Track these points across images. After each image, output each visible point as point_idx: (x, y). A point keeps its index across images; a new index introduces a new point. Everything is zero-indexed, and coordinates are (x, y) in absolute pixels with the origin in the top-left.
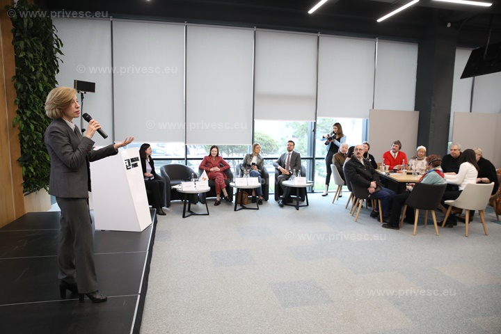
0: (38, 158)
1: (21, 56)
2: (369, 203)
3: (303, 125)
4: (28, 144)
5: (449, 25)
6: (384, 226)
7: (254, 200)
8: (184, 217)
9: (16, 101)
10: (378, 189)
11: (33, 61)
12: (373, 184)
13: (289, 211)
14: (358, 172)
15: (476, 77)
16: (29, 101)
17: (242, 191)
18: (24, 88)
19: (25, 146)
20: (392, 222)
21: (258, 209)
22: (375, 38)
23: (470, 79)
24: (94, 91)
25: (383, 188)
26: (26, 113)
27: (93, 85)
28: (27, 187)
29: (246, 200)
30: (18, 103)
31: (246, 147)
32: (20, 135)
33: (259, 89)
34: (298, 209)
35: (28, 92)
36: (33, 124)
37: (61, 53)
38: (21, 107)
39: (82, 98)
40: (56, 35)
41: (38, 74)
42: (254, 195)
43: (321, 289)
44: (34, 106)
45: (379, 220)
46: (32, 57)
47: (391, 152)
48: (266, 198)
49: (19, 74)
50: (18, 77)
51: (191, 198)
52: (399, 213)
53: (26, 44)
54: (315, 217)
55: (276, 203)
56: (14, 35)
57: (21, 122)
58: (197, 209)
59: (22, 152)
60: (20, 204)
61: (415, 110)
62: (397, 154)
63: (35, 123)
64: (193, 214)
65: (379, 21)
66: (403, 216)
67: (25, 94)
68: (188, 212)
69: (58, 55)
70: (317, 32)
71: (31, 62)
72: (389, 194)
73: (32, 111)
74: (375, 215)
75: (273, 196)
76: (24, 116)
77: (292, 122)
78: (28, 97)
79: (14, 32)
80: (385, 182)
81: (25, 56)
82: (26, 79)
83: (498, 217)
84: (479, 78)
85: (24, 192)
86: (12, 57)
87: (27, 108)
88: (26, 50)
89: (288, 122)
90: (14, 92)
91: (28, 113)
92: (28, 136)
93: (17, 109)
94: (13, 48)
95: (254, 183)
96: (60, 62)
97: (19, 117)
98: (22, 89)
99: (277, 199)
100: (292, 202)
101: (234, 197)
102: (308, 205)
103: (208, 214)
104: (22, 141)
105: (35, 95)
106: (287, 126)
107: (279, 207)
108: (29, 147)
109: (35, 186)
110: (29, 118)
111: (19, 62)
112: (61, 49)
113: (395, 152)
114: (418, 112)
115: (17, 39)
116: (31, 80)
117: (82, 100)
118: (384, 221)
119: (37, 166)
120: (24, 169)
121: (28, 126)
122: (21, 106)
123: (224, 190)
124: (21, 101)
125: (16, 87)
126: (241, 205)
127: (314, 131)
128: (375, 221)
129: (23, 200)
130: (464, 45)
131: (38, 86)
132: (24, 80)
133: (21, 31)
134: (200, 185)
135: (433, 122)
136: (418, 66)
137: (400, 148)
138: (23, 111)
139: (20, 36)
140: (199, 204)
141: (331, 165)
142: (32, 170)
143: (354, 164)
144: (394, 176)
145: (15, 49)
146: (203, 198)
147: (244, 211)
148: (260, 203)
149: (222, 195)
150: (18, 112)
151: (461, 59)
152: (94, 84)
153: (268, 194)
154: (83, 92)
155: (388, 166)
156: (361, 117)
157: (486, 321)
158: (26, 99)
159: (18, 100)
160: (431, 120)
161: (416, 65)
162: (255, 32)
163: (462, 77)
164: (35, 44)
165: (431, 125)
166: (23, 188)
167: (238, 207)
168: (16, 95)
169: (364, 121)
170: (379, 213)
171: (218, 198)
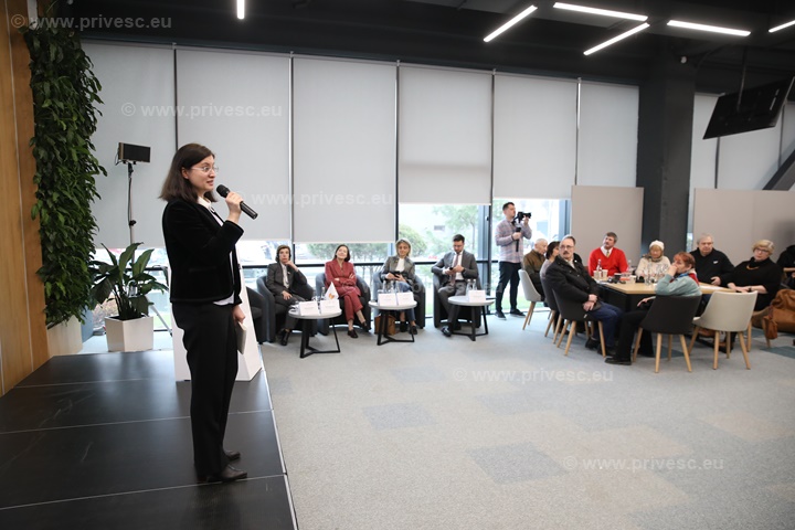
0: (69, 268)
1: (46, 105)
3: (460, 211)
4: (54, 245)
5: (684, 60)
6: (608, 361)
7: (403, 328)
8: (302, 356)
9: (35, 177)
10: (598, 306)
11: (63, 114)
13: (459, 343)
14: (570, 280)
15: (722, 138)
16: (56, 177)
17: (386, 315)
18: (50, 157)
19: (51, 249)
20: (620, 354)
21: (413, 341)
22: (576, 78)
23: (715, 140)
24: (148, 161)
25: (605, 304)
26: (52, 196)
27: (147, 150)
28: (51, 316)
29: (392, 329)
30: (38, 180)
31: (385, 245)
32: (43, 230)
33: (405, 156)
34: (474, 340)
35: (55, 162)
36: (62, 213)
37: (99, 101)
38: (42, 187)
39: (130, 171)
40: (91, 73)
41: (71, 135)
42: (403, 320)
43: (546, 456)
44: (62, 184)
45: (600, 352)
46: (62, 107)
47: (603, 248)
48: (421, 324)
49: (40, 134)
50: (38, 140)
51: (309, 327)
52: (631, 341)
53: (52, 87)
54: (504, 351)
55: (437, 332)
56: (33, 73)
57: (43, 211)
58: (319, 344)
59: (45, 259)
60: (41, 343)
61: (638, 185)
62: (610, 251)
63: (65, 211)
64: (314, 351)
65: (587, 53)
66: (636, 346)
67: (50, 165)
68: (306, 350)
69: (94, 103)
70: (491, 70)
71: (60, 116)
72: (614, 312)
73: (60, 193)
74: (593, 345)
75: (432, 320)
76: (48, 201)
77: (442, 205)
78: (55, 170)
79: (33, 66)
80: (606, 294)
81: (50, 106)
82: (52, 142)
83: (768, 342)
84: (728, 140)
85: (47, 323)
86: (29, 107)
87: (53, 188)
88: (52, 96)
89: (438, 206)
90: (32, 163)
91: (55, 196)
92: (55, 233)
93: (37, 190)
94: (31, 92)
95: (406, 300)
96: (97, 115)
97: (40, 203)
98: (46, 158)
99: (437, 325)
102: (487, 332)
103: (339, 351)
104: (45, 242)
105: (65, 168)
106: (436, 212)
107: (444, 337)
108: (56, 251)
109: (64, 313)
110: (56, 205)
111: (41, 115)
112: (99, 94)
113: (607, 248)
114: (642, 189)
115: (37, 79)
116: (59, 144)
117: (130, 174)
118: (607, 354)
119: (67, 280)
120: (49, 286)
121: (54, 217)
122: (43, 184)
123: (360, 314)
124: (44, 177)
125: (36, 155)
126: (386, 336)
127: (489, 219)
128: (594, 354)
129: (45, 335)
130: (706, 89)
131: (70, 153)
132: (48, 144)
133: (44, 66)
134: (327, 306)
135: (665, 204)
136: (639, 120)
137: (615, 241)
138: (46, 193)
139: (42, 75)
140: (319, 336)
141: (520, 271)
142: (62, 288)
143: (561, 268)
144: (618, 286)
145: (34, 97)
146: (325, 326)
147: (391, 345)
148: (414, 332)
149: (356, 321)
150: (39, 195)
151: (703, 110)
152: (149, 149)
153: (425, 318)
154: (132, 162)
156: (557, 198)
157: (789, 489)
158: (52, 174)
159: (39, 175)
160: (663, 201)
161: (637, 118)
162: (398, 68)
163: (706, 137)
164: (65, 87)
165: (663, 207)
166: (45, 316)
167: (383, 340)
168: (35, 167)
169: (561, 203)
170: (600, 342)
171: (351, 326)
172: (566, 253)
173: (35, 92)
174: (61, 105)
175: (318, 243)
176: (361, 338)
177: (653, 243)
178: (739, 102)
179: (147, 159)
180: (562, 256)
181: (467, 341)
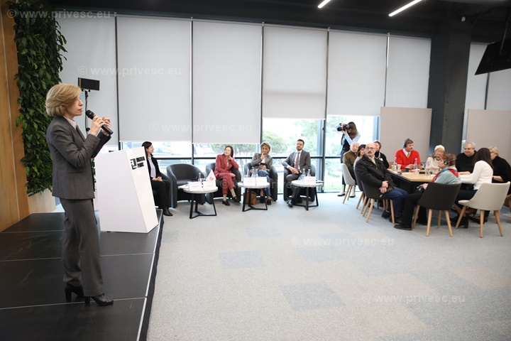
0: (42, 158)
1: (24, 53)
2: (381, 204)
3: (312, 124)
4: (32, 143)
5: (463, 19)
6: (396, 227)
7: (262, 200)
8: (191, 218)
10: (390, 189)
11: (36, 59)
12: (385, 183)
13: (298, 211)
14: (370, 171)
15: (491, 73)
16: (32, 100)
17: (251, 192)
18: (27, 87)
19: (29, 146)
20: (404, 222)
21: (267, 209)
22: (386, 33)
23: (485, 75)
25: (395, 188)
26: (29, 112)
27: (98, 83)
28: (31, 188)
29: (254, 200)
30: (21, 101)
31: (254, 146)
32: (24, 134)
33: (267, 87)
34: (307, 210)
35: (31, 90)
36: (36, 123)
37: (65, 50)
38: (24, 106)
39: (87, 96)
40: (59, 32)
41: (41, 72)
42: (262, 195)
43: (333, 292)
44: (37, 104)
45: (391, 221)
47: (404, 150)
48: (275, 199)
49: (21, 71)
50: (20, 75)
51: (198, 198)
52: (412, 213)
53: (28, 41)
54: (326, 218)
55: (285, 203)
56: (16, 32)
57: (24, 121)
58: (205, 210)
59: (26, 152)
60: (24, 205)
61: (428, 107)
63: (38, 122)
64: (200, 214)
65: (391, 15)
66: (415, 217)
67: (28, 92)
68: (194, 213)
69: (61, 52)
70: (327, 28)
71: (34, 60)
73: (35, 109)
74: (386, 216)
76: (27, 115)
77: (301, 120)
78: (31, 95)
79: (16, 28)
80: (397, 181)
81: (27, 54)
82: (29, 77)
84: (494, 74)
85: (28, 192)
86: (14, 54)
87: (31, 107)
88: (28, 47)
89: (297, 120)
90: (16, 91)
91: (31, 112)
92: (32, 135)
93: (20, 107)
94: (15, 45)
95: (263, 182)
96: (63, 60)
97: (22, 116)
98: (25, 87)
99: (285, 199)
100: (301, 202)
101: (242, 197)
102: (317, 205)
103: (216, 215)
104: (25, 141)
105: (38, 94)
106: (296, 124)
108: (33, 147)
109: (39, 187)
110: (33, 117)
111: (22, 59)
112: (64, 46)
113: (408, 151)
114: (431, 109)
115: (19, 36)
116: (34, 78)
117: (86, 98)
118: (396, 222)
119: (40, 165)
120: (28, 169)
121: (32, 125)
122: (24, 104)
123: (232, 191)
124: (24, 100)
125: (18, 85)
126: (250, 206)
127: (324, 129)
128: (387, 221)
129: (27, 201)
130: (478, 39)
131: (41, 84)
132: (27, 78)
133: (24, 28)
134: (207, 185)
135: (446, 120)
138: (26, 110)
139: (22, 33)
140: (206, 204)
142: (36, 170)
143: (365, 163)
144: (406, 175)
145: (17, 46)
146: (211, 198)
147: (252, 212)
148: (269, 203)
150: (21, 111)
151: (476, 55)
152: (99, 81)
153: (277, 194)
154: (87, 90)
155: (400, 166)
156: (373, 115)
157: (503, 325)
158: (30, 98)
159: (20, 98)
160: (445, 118)
161: (429, 60)
162: (263, 28)
163: (477, 73)
164: (38, 41)
165: (445, 123)
166: (27, 188)
167: (247, 208)
168: (19, 93)
169: (374, 119)
170: (391, 214)
171: (225, 198)
172: (370, 152)
173: (18, 45)
174: (34, 53)
175: (216, 143)
176: (232, 207)
177: (437, 147)
178: (502, 48)
179: (97, 88)
180: (367, 155)
181: (303, 209)
